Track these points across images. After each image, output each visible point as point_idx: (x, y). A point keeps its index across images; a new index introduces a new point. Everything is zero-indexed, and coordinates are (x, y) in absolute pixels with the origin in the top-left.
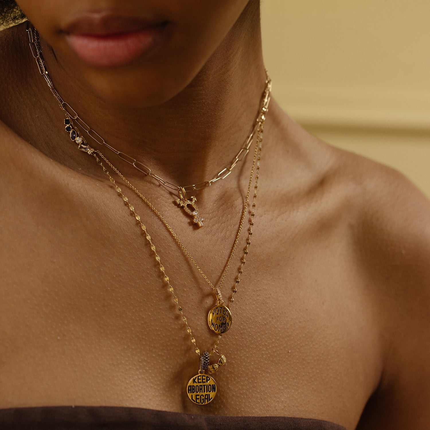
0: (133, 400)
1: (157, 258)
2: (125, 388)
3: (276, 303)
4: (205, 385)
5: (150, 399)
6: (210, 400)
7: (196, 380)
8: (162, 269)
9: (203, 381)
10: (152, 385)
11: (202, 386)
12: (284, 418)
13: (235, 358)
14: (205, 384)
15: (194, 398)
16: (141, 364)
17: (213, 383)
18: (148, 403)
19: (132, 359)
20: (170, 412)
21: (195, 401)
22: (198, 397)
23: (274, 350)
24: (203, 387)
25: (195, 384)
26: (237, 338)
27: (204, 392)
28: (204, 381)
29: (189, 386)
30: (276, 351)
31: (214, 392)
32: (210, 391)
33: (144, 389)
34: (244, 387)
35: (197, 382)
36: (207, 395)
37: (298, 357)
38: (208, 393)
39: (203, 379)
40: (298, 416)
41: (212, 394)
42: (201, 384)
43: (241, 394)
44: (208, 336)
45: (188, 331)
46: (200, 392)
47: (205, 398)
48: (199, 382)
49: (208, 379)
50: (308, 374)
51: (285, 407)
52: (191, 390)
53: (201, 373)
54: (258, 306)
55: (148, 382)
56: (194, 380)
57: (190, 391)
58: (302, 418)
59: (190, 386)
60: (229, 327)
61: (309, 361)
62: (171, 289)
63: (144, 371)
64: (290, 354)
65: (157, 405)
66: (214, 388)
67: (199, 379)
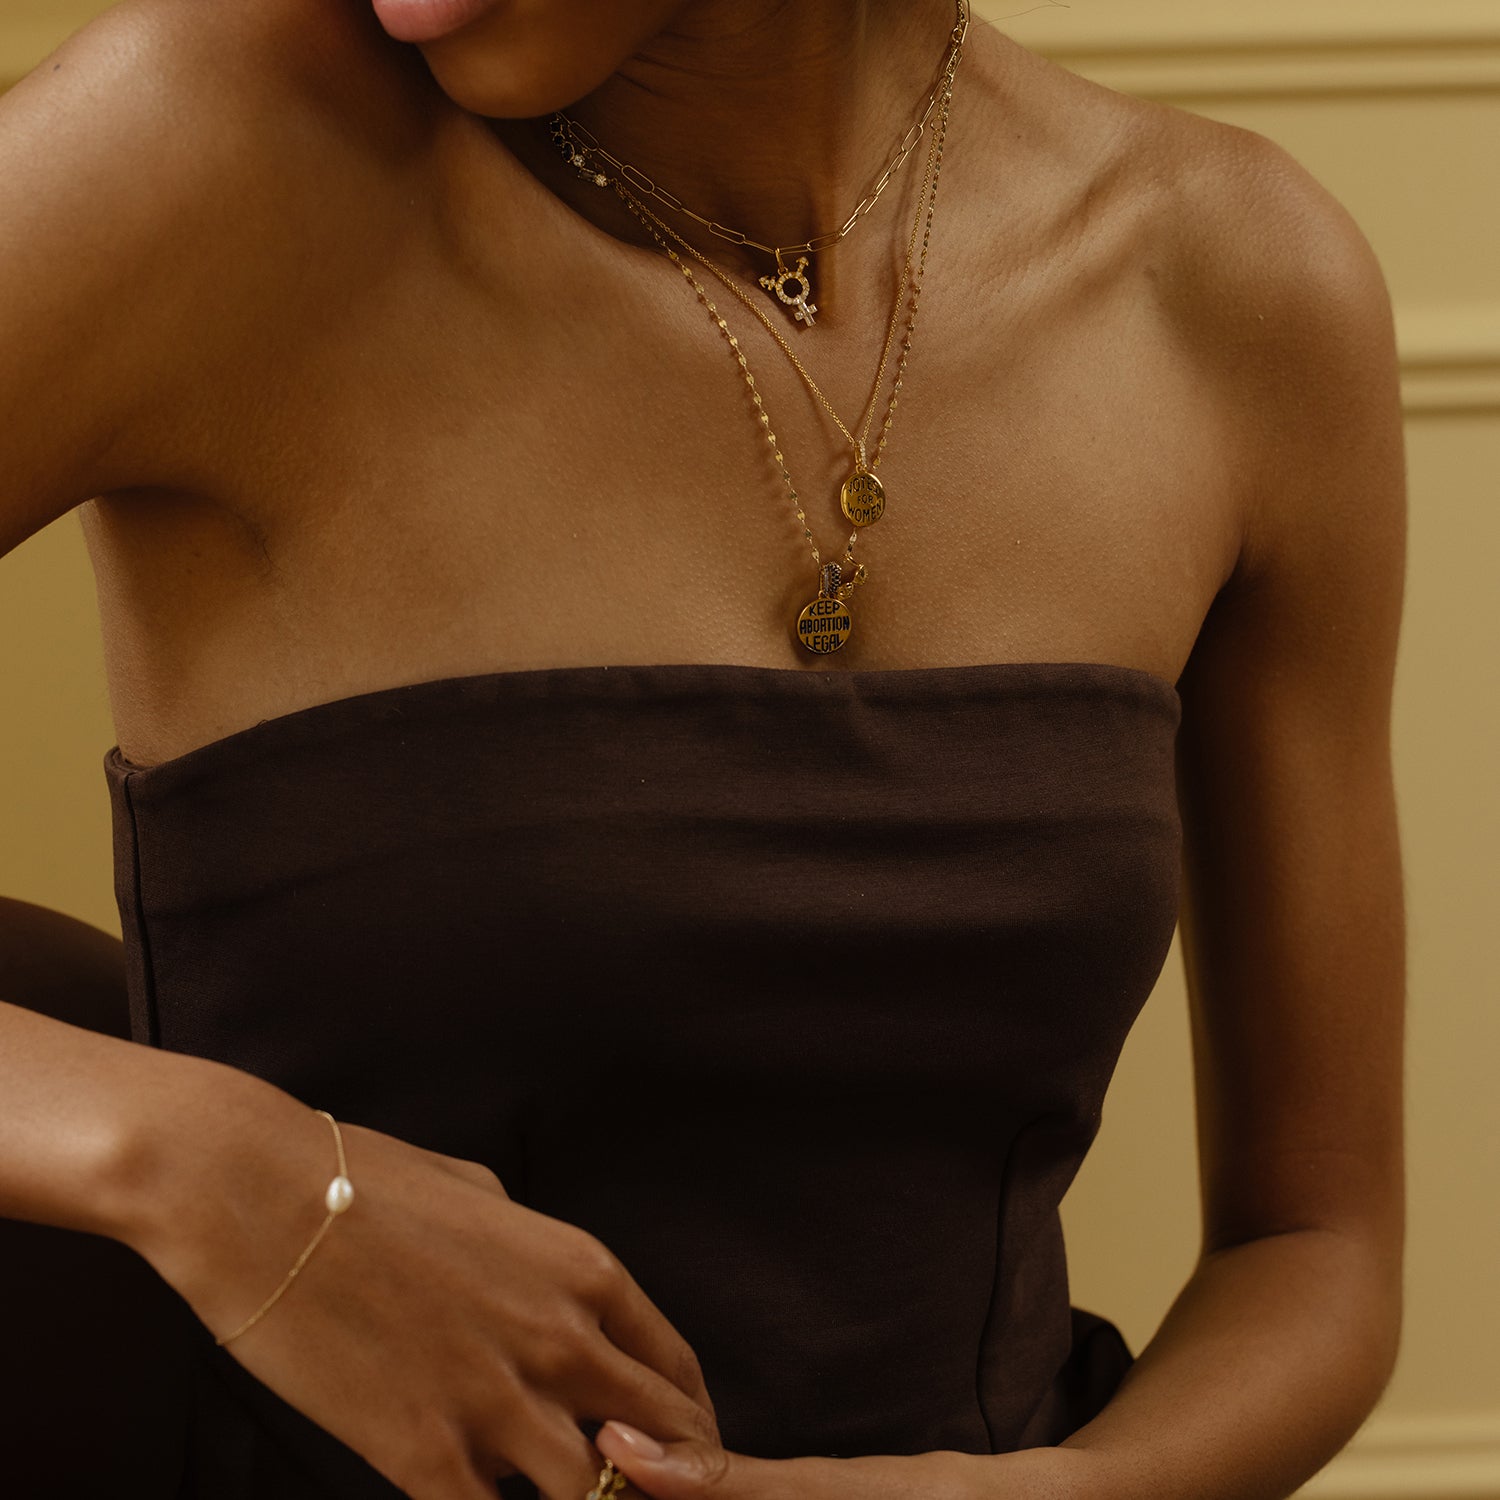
0: (712, 651)
1: (748, 379)
2: (698, 629)
3: (986, 455)
5: (745, 650)
7: (815, 610)
8: (757, 400)
10: (748, 624)
12: (1011, 666)
13: (904, 565)
14: (829, 616)
15: (811, 643)
16: (726, 585)
17: (845, 615)
18: (742, 657)
19: (707, 575)
20: (785, 671)
22: (818, 640)
23: (985, 543)
25: (813, 617)
26: (906, 528)
28: (828, 610)
29: (802, 622)
30: (988, 545)
33: (734, 630)
34: (926, 619)
37: (1036, 550)
38: (836, 632)
39: (827, 607)
40: (1039, 661)
41: (844, 635)
42: (824, 616)
43: (920, 631)
44: (833, 528)
45: (799, 516)
47: (831, 642)
48: (819, 614)
50: (1060, 580)
51: (1010, 646)
53: (823, 596)
54: (947, 463)
55: (739, 618)
56: (811, 610)
58: (1046, 665)
59: (804, 621)
60: (880, 513)
61: (1062, 555)
62: (772, 438)
63: (733, 597)
64: (1019, 547)
65: (761, 660)
66: (846, 622)
67: (819, 608)
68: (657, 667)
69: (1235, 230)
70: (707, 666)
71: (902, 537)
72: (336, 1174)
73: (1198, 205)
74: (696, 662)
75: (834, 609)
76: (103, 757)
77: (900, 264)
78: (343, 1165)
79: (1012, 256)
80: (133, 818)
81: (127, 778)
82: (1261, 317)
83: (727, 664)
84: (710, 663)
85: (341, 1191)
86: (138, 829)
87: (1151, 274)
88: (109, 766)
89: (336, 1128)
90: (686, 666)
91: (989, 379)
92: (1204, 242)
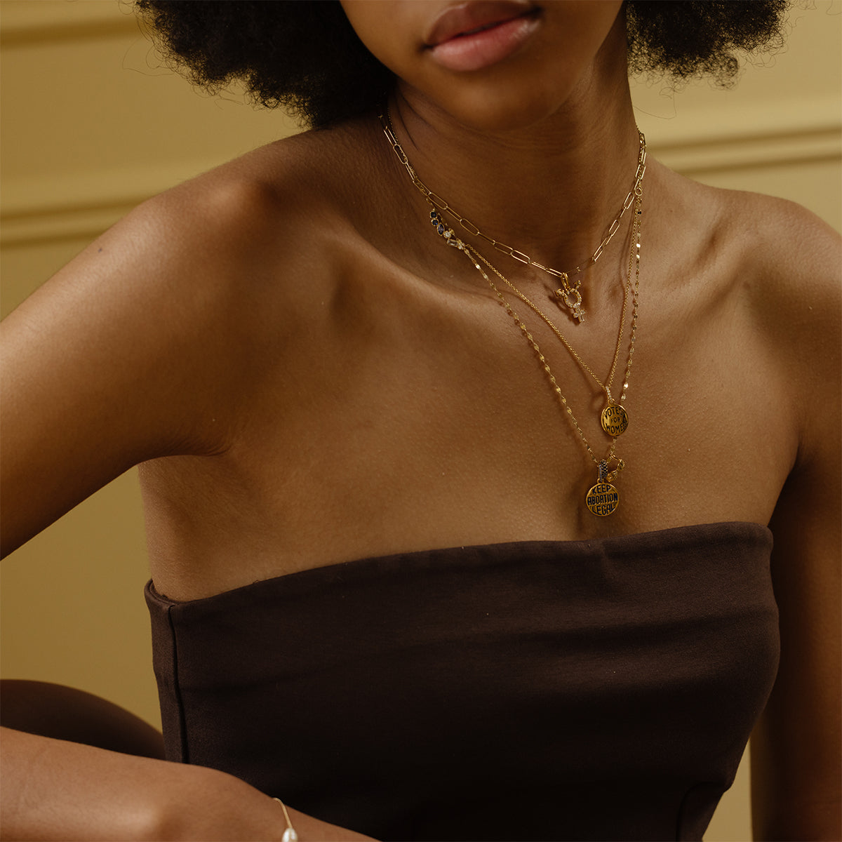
7: (596, 490)
14: (605, 493)
15: (595, 510)
17: (614, 492)
22: (599, 508)
25: (595, 495)
29: (588, 498)
38: (610, 503)
39: (603, 489)
42: (602, 494)
47: (607, 509)
48: (598, 492)
56: (593, 491)
59: (590, 497)
66: (615, 496)
67: (598, 489)
68: (492, 545)
69: (793, 258)
70: (521, 542)
71: (629, 451)
72: (286, 827)
73: (772, 245)
74: (514, 540)
75: (608, 489)
76: (144, 588)
77: (624, 281)
78: (289, 823)
79: (680, 277)
80: (174, 631)
81: (170, 609)
82: (811, 308)
83: (533, 539)
84: (523, 540)
85: (290, 836)
86: (177, 639)
87: (747, 286)
88: (148, 594)
89: (284, 808)
90: (509, 543)
91: (672, 351)
92: (777, 266)
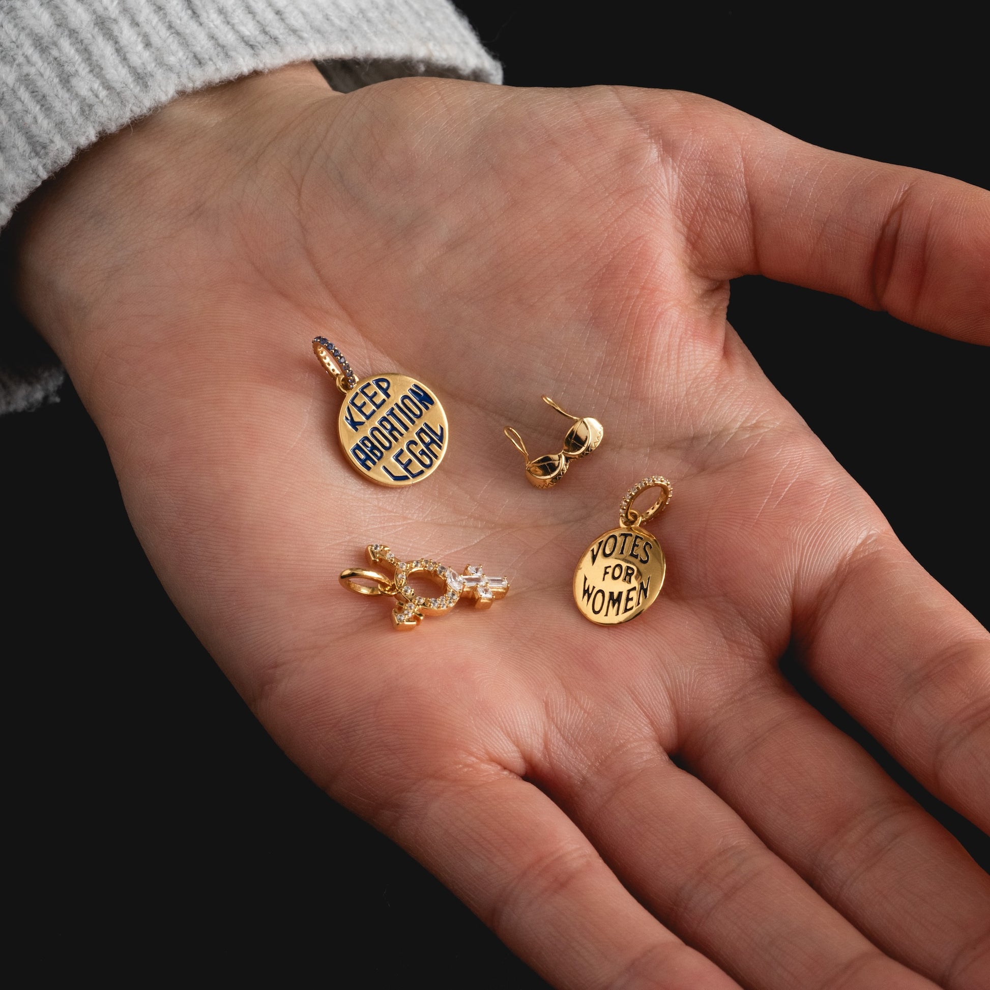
4: (393, 409)
6: (441, 438)
9: (374, 404)
11: (385, 419)
21: (406, 473)
24: (391, 419)
27: (406, 428)
31: (429, 405)
32: (418, 413)
35: (363, 419)
36: (422, 430)
46: (396, 439)
49: (385, 385)
52: (368, 458)
57: (369, 463)
